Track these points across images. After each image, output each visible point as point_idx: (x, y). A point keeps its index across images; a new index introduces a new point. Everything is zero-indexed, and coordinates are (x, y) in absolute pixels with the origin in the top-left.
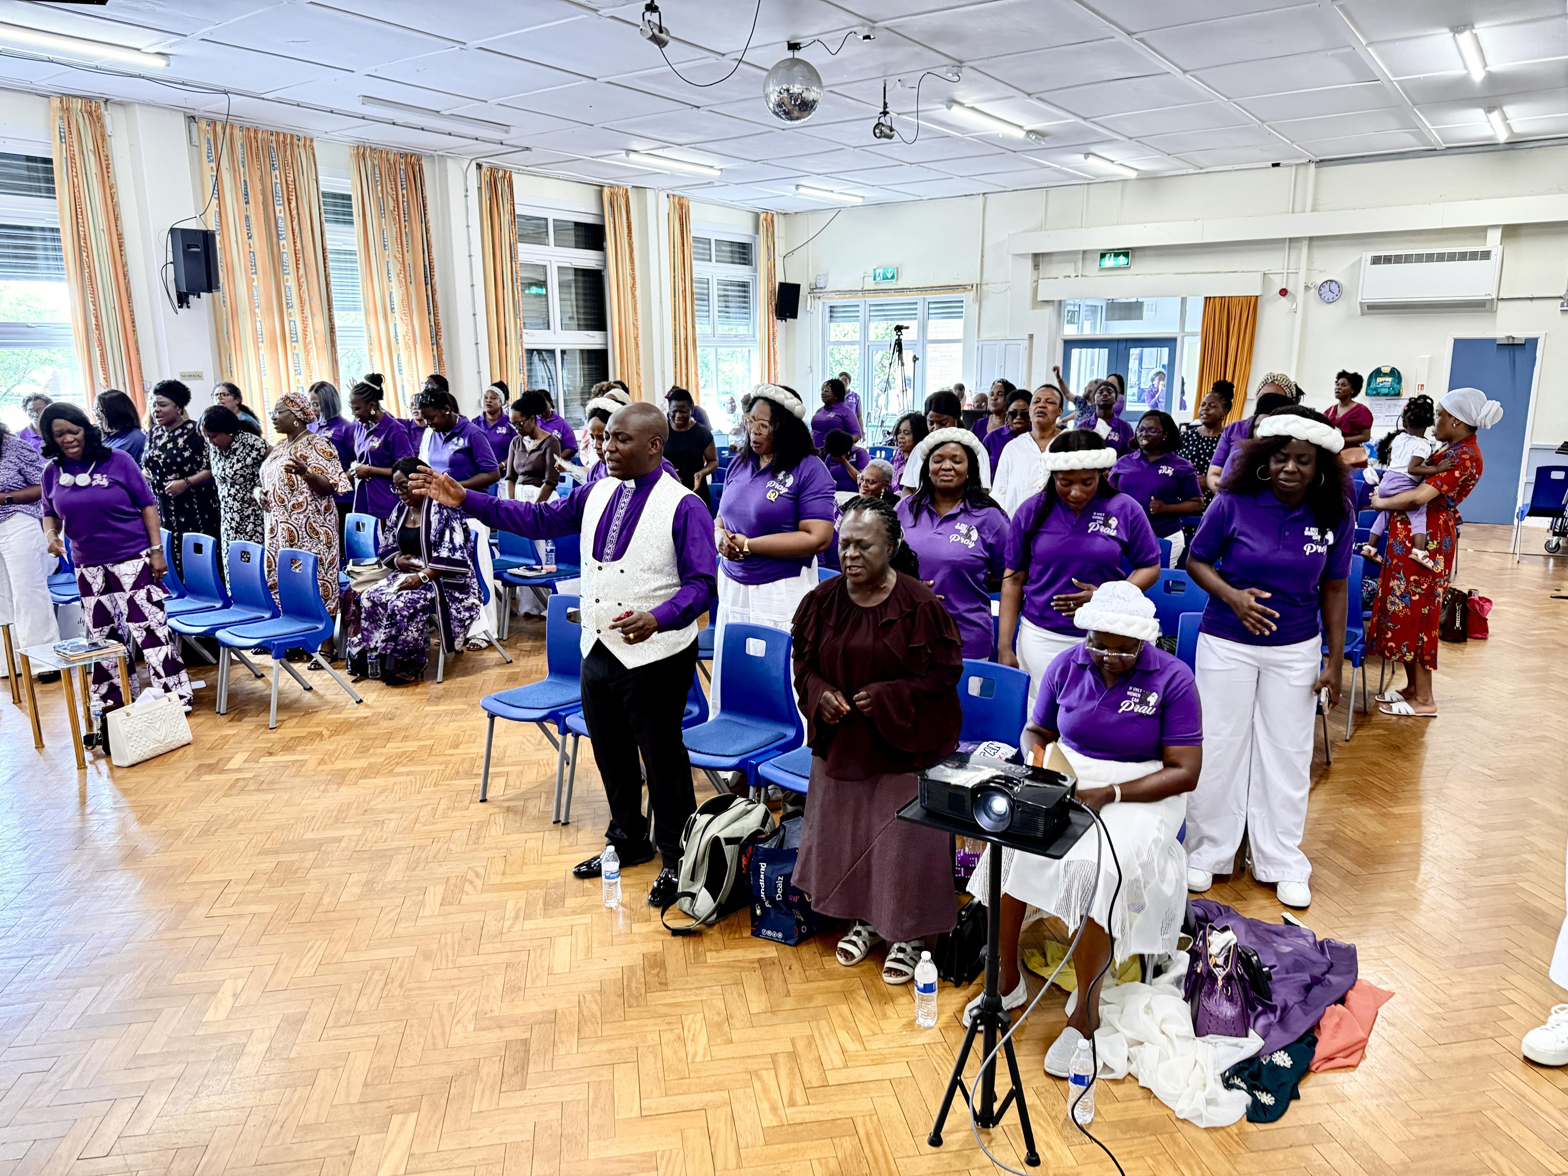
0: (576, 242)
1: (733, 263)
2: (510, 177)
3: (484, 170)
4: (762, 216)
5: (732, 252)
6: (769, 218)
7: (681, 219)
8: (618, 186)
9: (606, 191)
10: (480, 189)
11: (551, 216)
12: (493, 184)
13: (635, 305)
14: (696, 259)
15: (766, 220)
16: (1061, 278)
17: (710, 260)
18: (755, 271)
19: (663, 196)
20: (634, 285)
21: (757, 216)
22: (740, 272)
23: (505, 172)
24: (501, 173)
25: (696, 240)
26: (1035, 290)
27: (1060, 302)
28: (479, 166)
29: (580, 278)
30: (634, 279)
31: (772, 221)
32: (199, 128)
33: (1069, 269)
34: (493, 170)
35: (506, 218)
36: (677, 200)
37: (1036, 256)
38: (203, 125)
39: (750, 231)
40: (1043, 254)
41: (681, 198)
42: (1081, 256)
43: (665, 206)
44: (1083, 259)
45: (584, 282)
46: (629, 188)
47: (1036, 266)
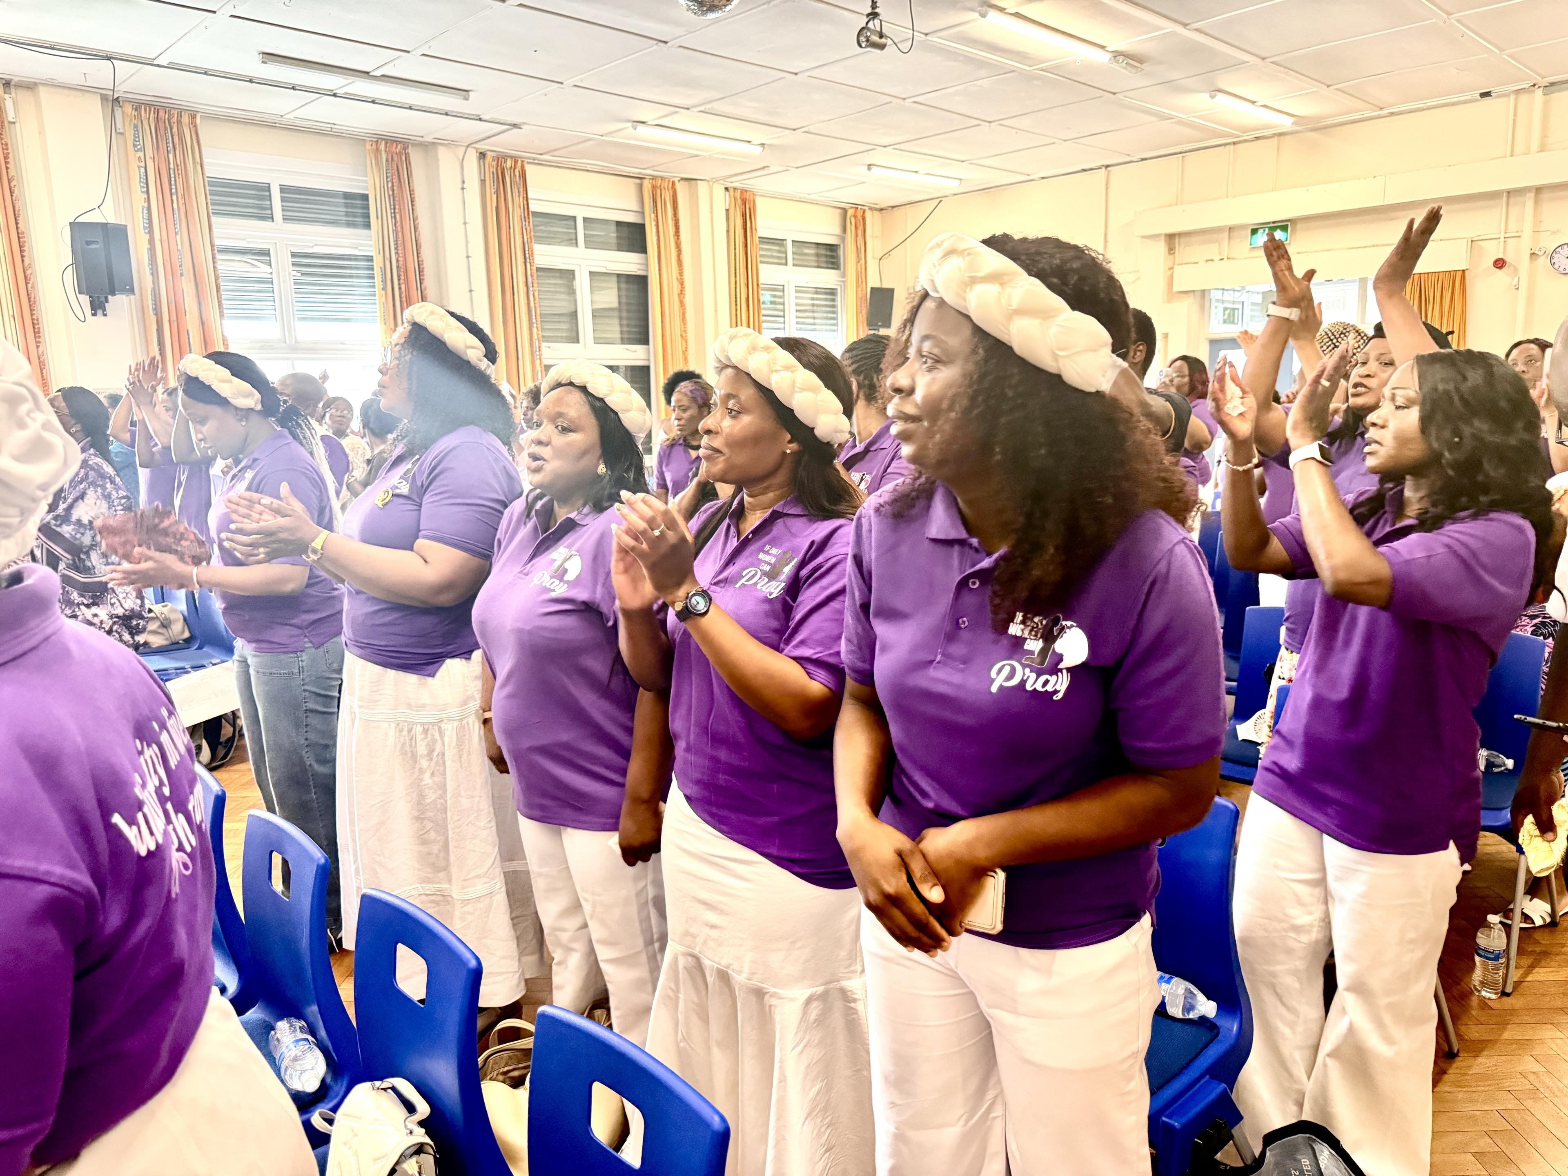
0: (618, 244)
1: (818, 267)
2: (523, 167)
3: (489, 159)
4: (850, 212)
5: (817, 255)
6: (860, 214)
7: (744, 215)
8: (662, 178)
9: (647, 184)
10: (483, 182)
11: (580, 214)
12: (500, 177)
13: (684, 314)
14: (762, 262)
15: (855, 216)
16: (1202, 263)
17: (786, 264)
18: (844, 275)
19: (719, 190)
20: (682, 293)
21: (845, 211)
22: (827, 278)
23: (516, 162)
24: (509, 163)
25: (764, 240)
26: (1170, 280)
27: (1203, 291)
28: (482, 155)
29: (623, 286)
30: (682, 283)
31: (864, 219)
32: (123, 113)
33: (1212, 250)
34: (500, 158)
35: (516, 214)
36: (738, 194)
37: (1171, 238)
38: (128, 108)
39: (837, 230)
40: (1180, 235)
41: (743, 191)
42: (1227, 234)
43: (721, 201)
44: (1229, 238)
45: (627, 290)
46: (676, 180)
47: (1171, 250)
